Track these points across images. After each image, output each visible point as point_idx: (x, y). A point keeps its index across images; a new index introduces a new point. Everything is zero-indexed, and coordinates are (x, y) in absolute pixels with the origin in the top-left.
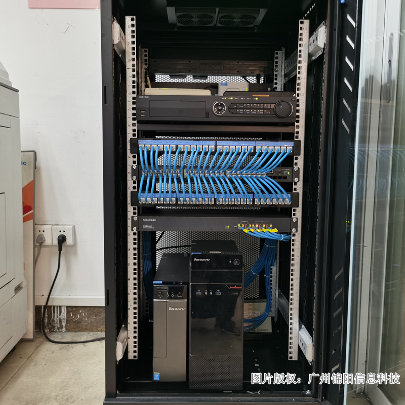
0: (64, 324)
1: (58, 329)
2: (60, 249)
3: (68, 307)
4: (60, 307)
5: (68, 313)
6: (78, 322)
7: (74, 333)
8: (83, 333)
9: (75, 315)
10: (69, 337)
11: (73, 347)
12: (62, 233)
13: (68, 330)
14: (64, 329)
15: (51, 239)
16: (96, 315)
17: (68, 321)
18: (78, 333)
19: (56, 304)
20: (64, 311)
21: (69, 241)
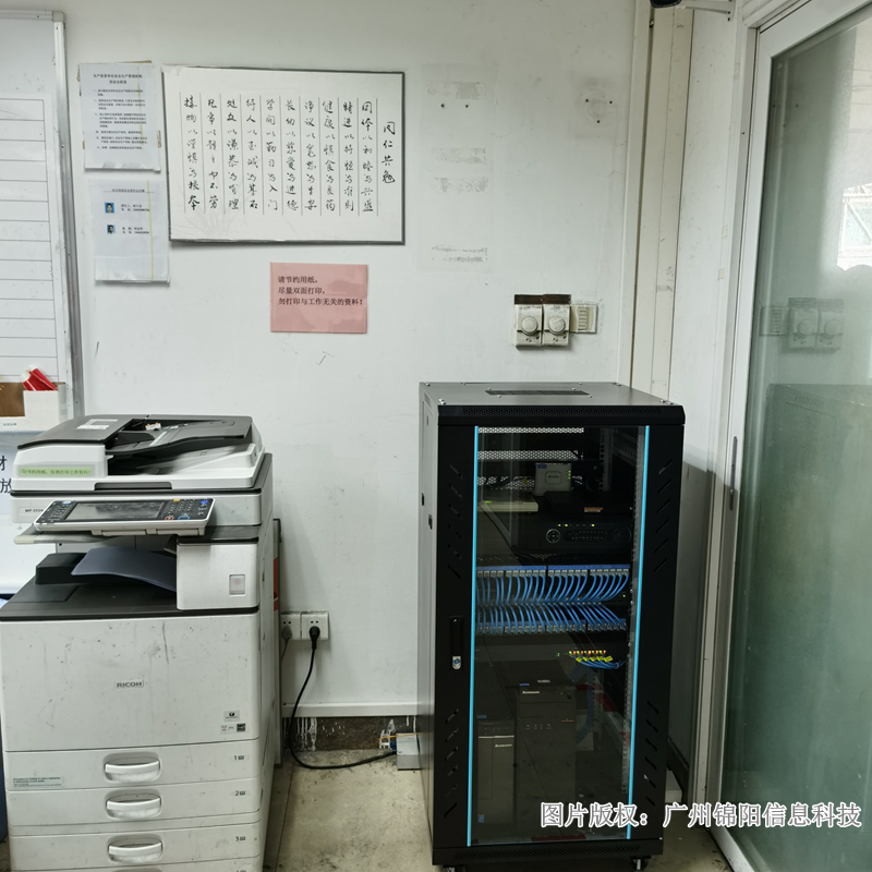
0: (313, 741)
1: (306, 747)
2: (314, 647)
3: (318, 718)
4: (309, 719)
5: (319, 726)
6: (334, 737)
7: (328, 753)
8: (340, 752)
9: (329, 728)
10: (324, 759)
11: (337, 774)
12: (315, 624)
13: (319, 748)
14: (314, 748)
15: (300, 632)
16: (356, 728)
17: (319, 736)
18: (334, 752)
19: (304, 714)
20: (314, 724)
21: (324, 635)
